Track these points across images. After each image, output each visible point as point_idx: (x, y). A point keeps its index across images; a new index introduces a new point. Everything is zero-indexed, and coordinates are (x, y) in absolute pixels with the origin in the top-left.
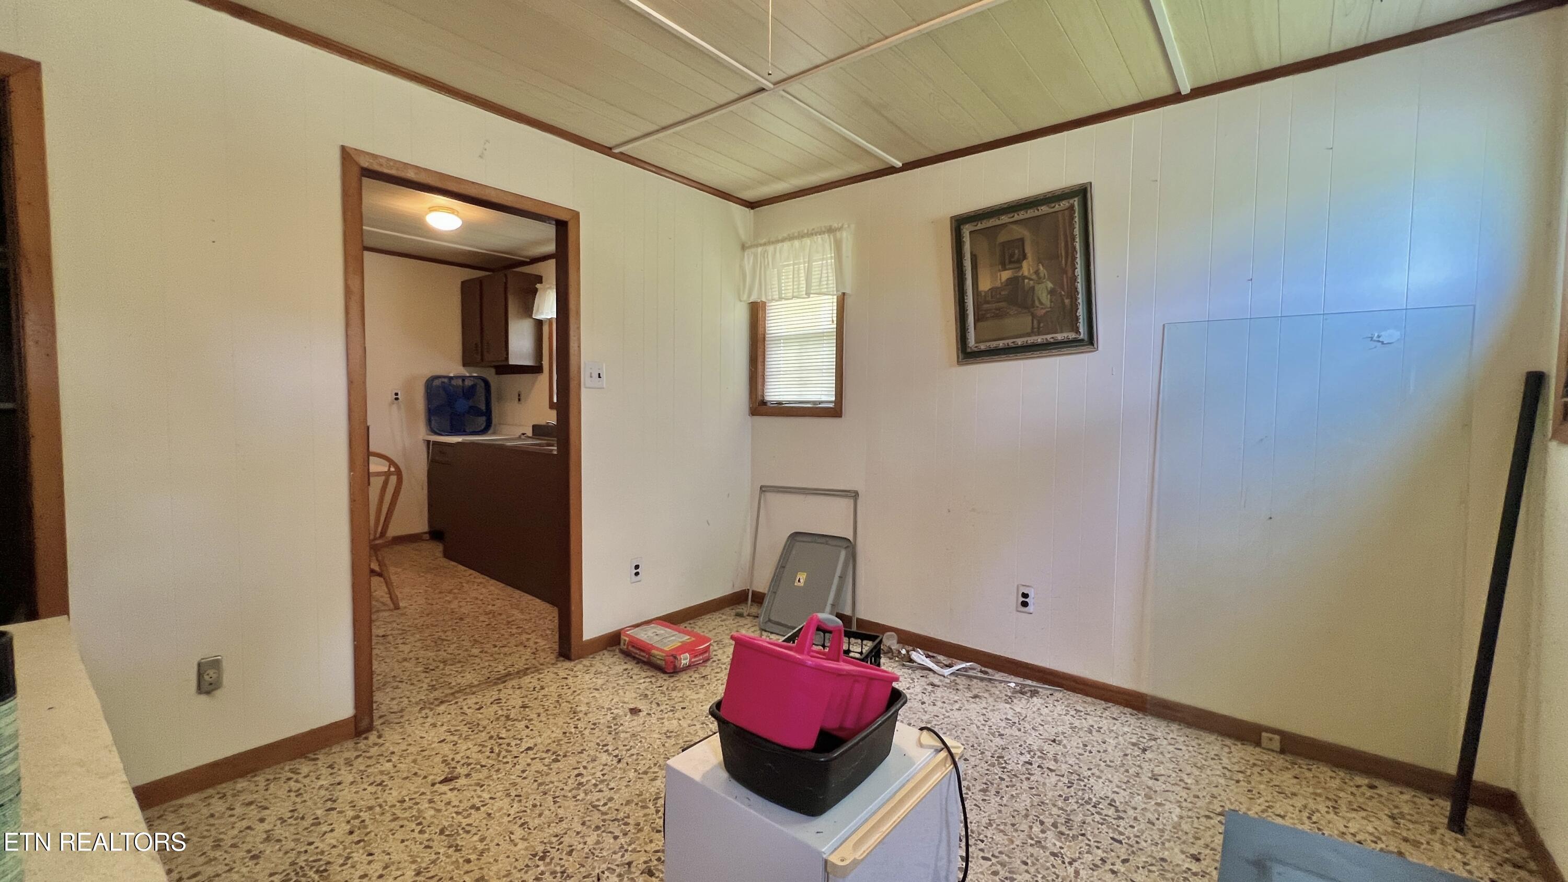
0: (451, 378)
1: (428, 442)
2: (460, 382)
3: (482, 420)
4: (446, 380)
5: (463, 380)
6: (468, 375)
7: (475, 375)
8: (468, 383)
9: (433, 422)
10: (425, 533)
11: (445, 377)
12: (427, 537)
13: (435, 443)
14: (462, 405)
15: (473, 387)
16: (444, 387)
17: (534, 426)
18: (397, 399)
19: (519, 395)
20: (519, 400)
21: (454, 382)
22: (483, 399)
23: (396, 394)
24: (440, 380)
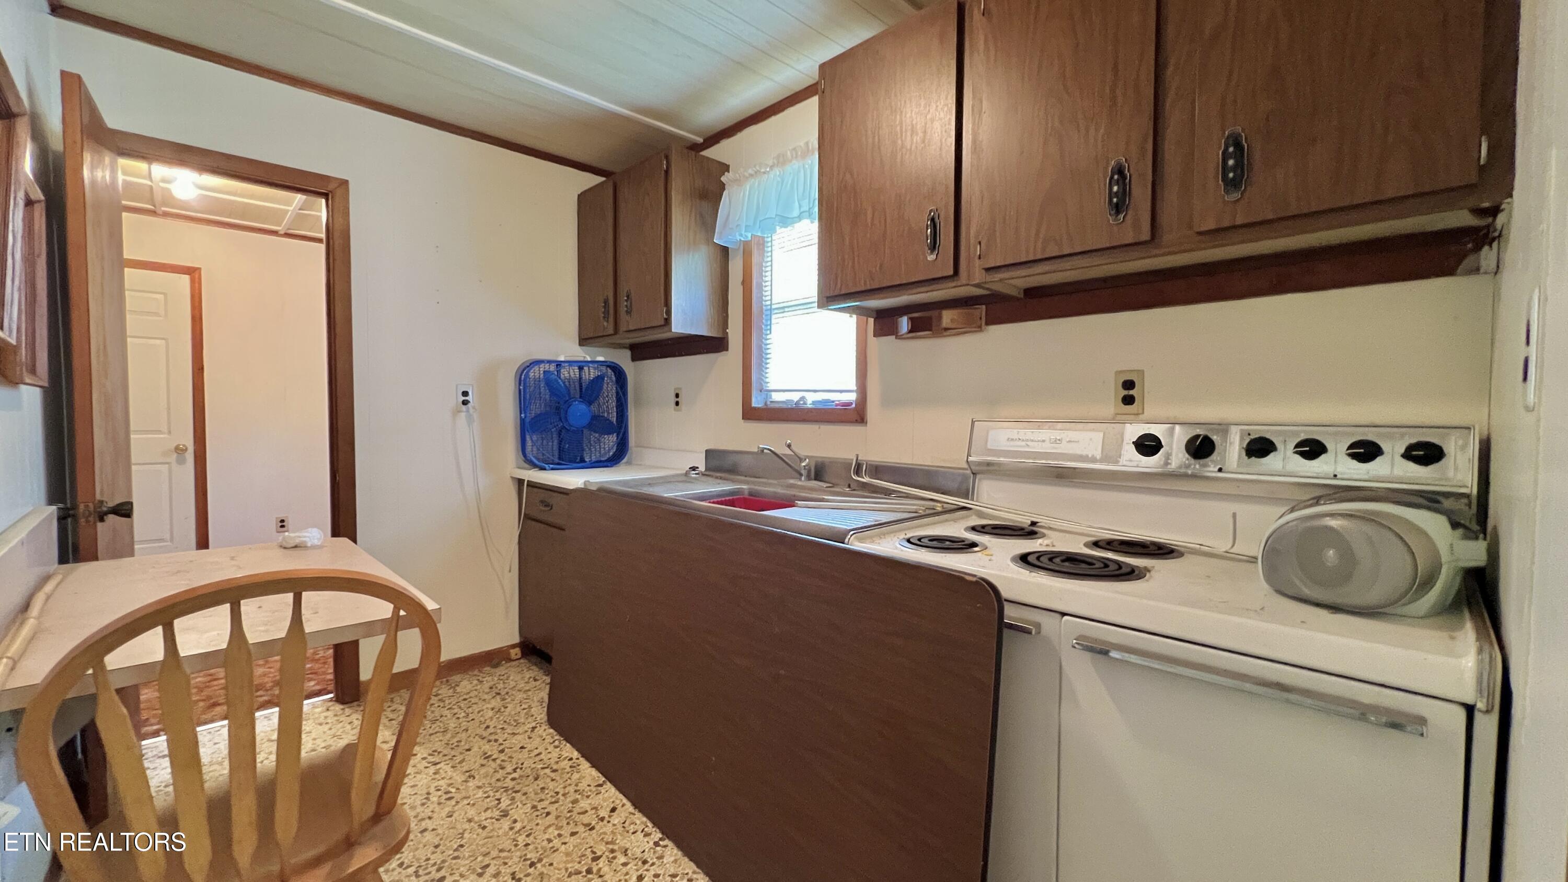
0: (559, 364)
1: (520, 482)
2: (574, 372)
3: (610, 441)
4: (553, 368)
5: (581, 368)
6: (589, 359)
7: (601, 359)
8: (590, 374)
9: (529, 443)
10: (513, 646)
11: (550, 362)
12: (516, 653)
13: (531, 485)
14: (579, 412)
15: (599, 379)
16: (549, 381)
17: (708, 452)
18: (465, 403)
19: (677, 396)
20: (677, 404)
21: (565, 373)
22: (613, 404)
23: (465, 394)
24: (543, 367)
